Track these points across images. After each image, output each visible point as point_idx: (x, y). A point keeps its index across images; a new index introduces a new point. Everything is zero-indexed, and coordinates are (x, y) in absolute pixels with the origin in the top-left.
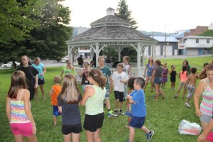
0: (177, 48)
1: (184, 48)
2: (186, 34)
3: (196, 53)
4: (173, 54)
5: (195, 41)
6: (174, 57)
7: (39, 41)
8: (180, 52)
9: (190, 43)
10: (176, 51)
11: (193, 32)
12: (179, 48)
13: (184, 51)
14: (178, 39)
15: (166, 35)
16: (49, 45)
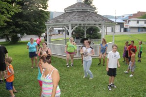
0: (123, 27)
1: (128, 27)
2: (130, 17)
3: (136, 30)
4: (121, 31)
5: (136, 22)
6: (121, 34)
7: (25, 22)
8: (125, 30)
9: (133, 24)
10: (122, 29)
11: (135, 15)
12: (125, 27)
13: (128, 29)
14: (124, 20)
15: (115, 18)
16: (32, 25)
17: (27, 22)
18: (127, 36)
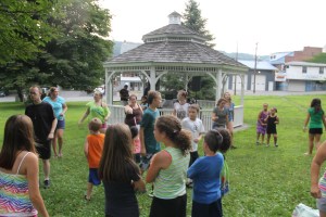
0: (273, 80)
1: (284, 80)
2: (288, 58)
3: (302, 88)
4: (267, 89)
5: (301, 69)
6: (267, 94)
7: (60, 61)
8: (278, 86)
9: (294, 73)
10: (271, 85)
11: (298, 55)
12: (276, 80)
13: (284, 84)
14: (274, 65)
15: (256, 59)
16: (75, 68)
17: (65, 61)
18: (280, 98)
